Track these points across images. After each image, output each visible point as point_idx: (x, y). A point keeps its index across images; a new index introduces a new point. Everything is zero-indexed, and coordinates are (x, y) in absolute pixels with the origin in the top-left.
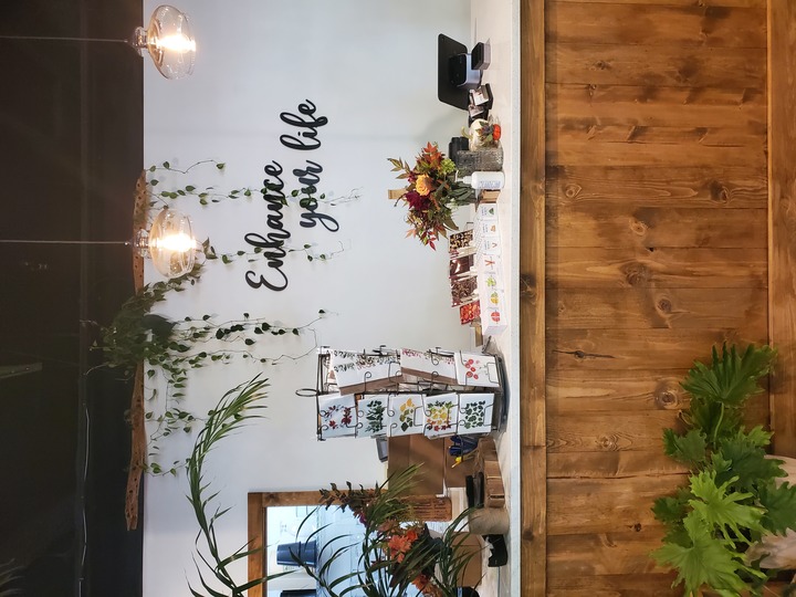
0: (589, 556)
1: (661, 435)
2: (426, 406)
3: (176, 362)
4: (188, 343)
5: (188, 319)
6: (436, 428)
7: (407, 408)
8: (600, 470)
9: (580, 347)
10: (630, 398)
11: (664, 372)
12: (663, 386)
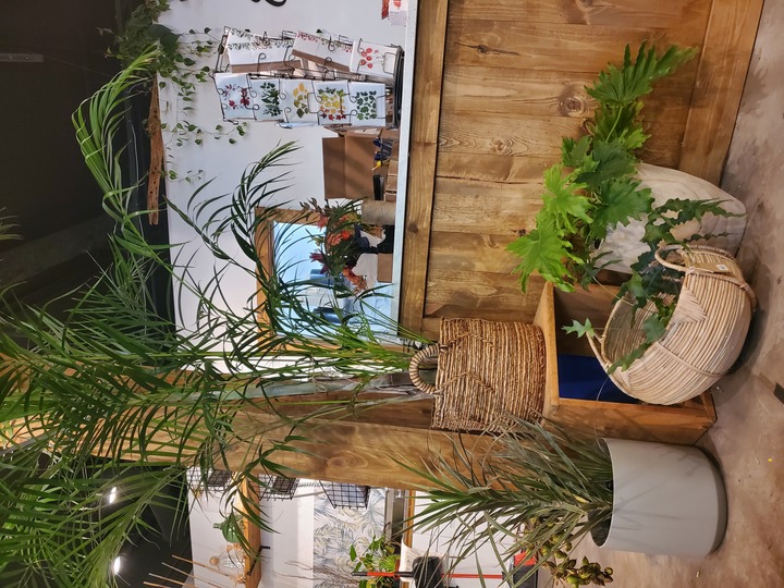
0: (472, 253)
1: (560, 143)
2: (317, 92)
3: (185, 76)
4: (194, 58)
5: (192, 32)
6: (331, 118)
7: (300, 93)
8: (491, 174)
9: (485, 41)
10: (532, 101)
11: (574, 75)
12: (570, 91)
